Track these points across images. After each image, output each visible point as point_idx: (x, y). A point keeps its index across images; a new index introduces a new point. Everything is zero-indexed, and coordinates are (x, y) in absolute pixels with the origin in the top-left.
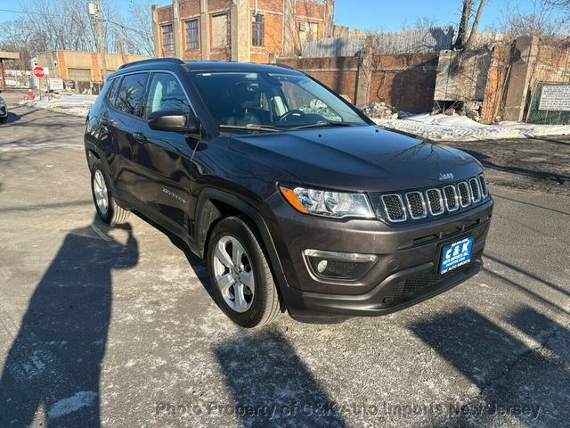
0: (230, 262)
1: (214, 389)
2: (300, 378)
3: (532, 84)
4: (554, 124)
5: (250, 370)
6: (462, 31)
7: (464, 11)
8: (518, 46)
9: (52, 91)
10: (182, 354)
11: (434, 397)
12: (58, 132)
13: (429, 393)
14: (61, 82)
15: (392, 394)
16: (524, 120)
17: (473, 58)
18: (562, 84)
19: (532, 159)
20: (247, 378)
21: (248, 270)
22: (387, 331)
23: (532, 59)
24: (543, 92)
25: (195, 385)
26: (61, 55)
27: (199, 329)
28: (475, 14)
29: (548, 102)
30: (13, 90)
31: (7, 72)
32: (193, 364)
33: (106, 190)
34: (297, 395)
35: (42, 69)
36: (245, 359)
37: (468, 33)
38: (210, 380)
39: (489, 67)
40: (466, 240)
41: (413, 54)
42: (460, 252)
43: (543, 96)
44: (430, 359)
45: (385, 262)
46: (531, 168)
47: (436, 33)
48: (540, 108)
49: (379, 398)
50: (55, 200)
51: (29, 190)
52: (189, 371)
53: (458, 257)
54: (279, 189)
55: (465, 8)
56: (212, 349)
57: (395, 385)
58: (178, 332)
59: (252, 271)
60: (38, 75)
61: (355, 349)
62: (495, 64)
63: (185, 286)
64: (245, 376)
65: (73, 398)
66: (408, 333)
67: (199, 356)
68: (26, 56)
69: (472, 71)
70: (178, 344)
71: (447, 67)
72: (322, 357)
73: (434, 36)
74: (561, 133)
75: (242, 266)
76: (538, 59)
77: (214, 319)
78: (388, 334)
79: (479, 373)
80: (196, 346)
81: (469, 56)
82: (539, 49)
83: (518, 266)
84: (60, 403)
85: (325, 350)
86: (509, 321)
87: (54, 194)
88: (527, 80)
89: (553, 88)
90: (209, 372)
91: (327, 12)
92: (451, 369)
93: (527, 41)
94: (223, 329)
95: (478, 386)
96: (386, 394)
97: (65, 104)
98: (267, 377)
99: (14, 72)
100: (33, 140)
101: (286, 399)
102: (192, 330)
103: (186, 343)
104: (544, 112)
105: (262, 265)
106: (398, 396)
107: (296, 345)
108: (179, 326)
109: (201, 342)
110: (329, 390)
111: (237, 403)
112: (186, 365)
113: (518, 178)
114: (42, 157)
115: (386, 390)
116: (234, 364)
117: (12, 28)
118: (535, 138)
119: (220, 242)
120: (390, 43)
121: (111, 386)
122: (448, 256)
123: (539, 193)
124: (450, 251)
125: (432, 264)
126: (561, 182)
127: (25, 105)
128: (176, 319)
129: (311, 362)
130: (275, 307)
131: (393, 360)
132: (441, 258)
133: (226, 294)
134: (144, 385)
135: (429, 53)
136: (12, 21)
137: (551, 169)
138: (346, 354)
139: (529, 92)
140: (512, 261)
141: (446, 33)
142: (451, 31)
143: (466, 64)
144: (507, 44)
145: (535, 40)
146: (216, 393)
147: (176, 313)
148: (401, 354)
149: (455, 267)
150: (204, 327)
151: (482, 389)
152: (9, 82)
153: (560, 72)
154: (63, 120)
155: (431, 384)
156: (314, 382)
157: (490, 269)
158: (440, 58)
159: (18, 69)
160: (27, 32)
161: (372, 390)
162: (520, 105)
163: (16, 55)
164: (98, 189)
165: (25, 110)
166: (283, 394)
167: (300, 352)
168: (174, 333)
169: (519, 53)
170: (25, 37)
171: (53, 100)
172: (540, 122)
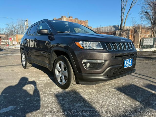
0: (60, 69)
1: (54, 104)
2: (83, 101)
3: (141, 39)
4: (148, 48)
5: (66, 99)
6: (121, 26)
7: (121, 21)
8: (136, 29)
9: (14, 44)
10: (45, 96)
11: (126, 105)
12: (14, 52)
13: (124, 104)
14: (16, 42)
15: (112, 104)
16: (140, 48)
17: (125, 32)
18: (149, 38)
19: (144, 55)
20: (66, 101)
21: (66, 70)
22: (109, 89)
23: (140, 32)
24: (144, 40)
25: (48, 103)
26: (17, 36)
27: (50, 90)
28: (124, 22)
29: (146, 43)
30: (3, 45)
31: (2, 41)
32: (48, 99)
33: (25, 59)
34: (82, 105)
35: (11, 38)
36: (65, 97)
37: (123, 26)
38: (53, 102)
39: (129, 34)
40: (130, 59)
41: (109, 32)
42: (129, 62)
43: (144, 41)
44: (123, 96)
45: (107, 63)
46: (144, 57)
47: (115, 27)
48: (144, 44)
49: (108, 105)
50: (11, 64)
51: (4, 63)
52: (47, 100)
53: (129, 64)
54: (75, 43)
55: (121, 20)
56: (54, 95)
57: (113, 102)
58: (44, 91)
59: (67, 70)
60: (10, 40)
61: (99, 94)
62: (130, 33)
63: (47, 81)
64: (65, 101)
65: (8, 108)
66: (115, 90)
67: (50, 96)
68: (7, 36)
69: (125, 36)
70: (43, 94)
71: (118, 35)
72: (89, 96)
73: (114, 27)
74: (150, 50)
75: (64, 70)
76: (142, 32)
77: (55, 88)
78: (109, 90)
79: (139, 99)
80: (49, 94)
81: (123, 32)
82: (142, 30)
83: (145, 75)
84: (3, 109)
85: (90, 94)
86: (145, 87)
87: (11, 63)
88: (139, 37)
89: (147, 39)
90: (53, 100)
91: (86, 23)
92: (130, 98)
93: (138, 28)
94: (58, 90)
95: (139, 102)
96: (110, 104)
97: (16, 47)
98: (72, 101)
99: (4, 41)
100: (6, 54)
101: (78, 107)
102: (48, 91)
103: (46, 94)
104: (145, 45)
105: (70, 67)
106: (114, 105)
107: (81, 93)
108: (44, 90)
109: (51, 93)
110: (92, 104)
111: (62, 108)
112: (46, 99)
113: (141, 59)
114: (8, 57)
115: (110, 103)
116: (61, 98)
117: (4, 29)
118: (143, 51)
119: (57, 64)
120: (103, 30)
121: (21, 105)
122: (126, 63)
123: (147, 61)
124: (126, 61)
125: (121, 65)
126: (153, 59)
127: (6, 48)
128: (43, 88)
129: (86, 97)
130: (74, 81)
131: (111, 96)
132: (124, 63)
133: (59, 80)
134: (32, 104)
135: (113, 32)
136: (5, 28)
137: (150, 57)
138: (97, 95)
139: (140, 41)
140: (143, 74)
141: (117, 27)
142: (118, 26)
143: (123, 34)
144: (133, 29)
145: (140, 27)
146: (55, 105)
147: (44, 87)
148: (114, 95)
149: (128, 67)
150: (52, 90)
151: (141, 103)
152: (2, 43)
153: (148, 36)
154: (15, 50)
155: (124, 102)
156: (87, 102)
157: (137, 76)
158: (116, 33)
159: (5, 40)
160: (8, 30)
161: (106, 104)
162: (138, 44)
163: (5, 36)
164: (23, 59)
165: (6, 49)
166: (77, 105)
167: (82, 95)
168: (42, 92)
169: (137, 31)
170: (8, 32)
171: (14, 46)
172: (144, 48)
